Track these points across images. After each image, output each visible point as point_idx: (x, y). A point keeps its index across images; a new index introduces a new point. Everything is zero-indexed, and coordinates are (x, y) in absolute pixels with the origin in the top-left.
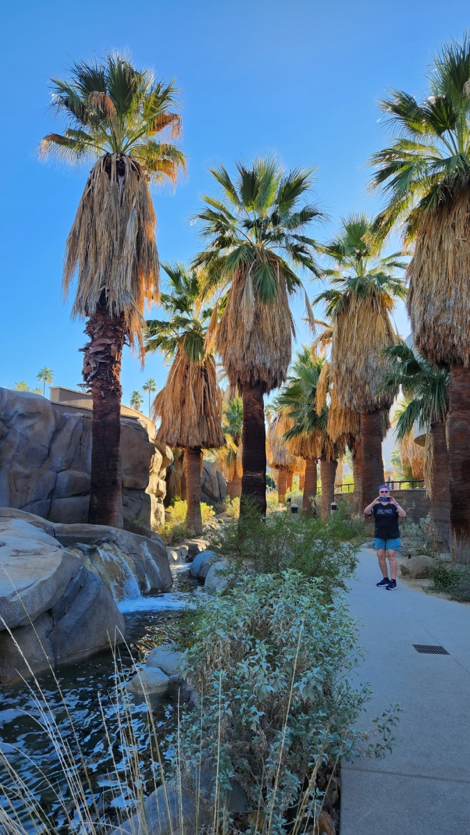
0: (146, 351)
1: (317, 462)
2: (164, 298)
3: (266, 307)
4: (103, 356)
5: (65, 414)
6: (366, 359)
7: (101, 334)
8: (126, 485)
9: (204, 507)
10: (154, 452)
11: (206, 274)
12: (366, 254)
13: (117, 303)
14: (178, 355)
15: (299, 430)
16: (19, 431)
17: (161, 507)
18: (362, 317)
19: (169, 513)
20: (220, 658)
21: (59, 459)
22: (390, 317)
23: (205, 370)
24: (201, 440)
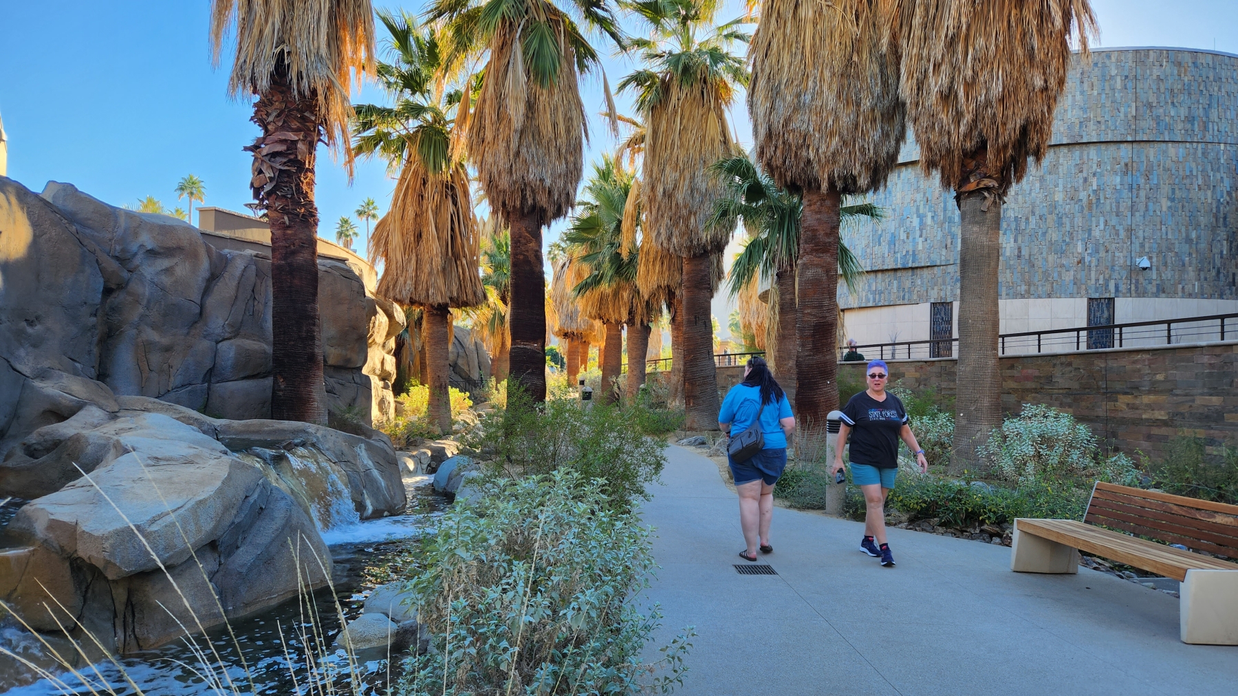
0: (357, 154)
1: (623, 328)
2: (383, 70)
3: (544, 92)
4: (285, 160)
5: (226, 251)
6: (692, 178)
7: (280, 124)
8: (331, 362)
9: (454, 394)
10: (375, 313)
11: (450, 34)
12: (696, 17)
13: (304, 75)
14: (409, 161)
15: (596, 281)
16: (149, 277)
17: (389, 395)
18: (687, 114)
19: (402, 404)
20: (462, 585)
21: (218, 321)
22: (727, 115)
23: (453, 188)
24: (448, 294)
